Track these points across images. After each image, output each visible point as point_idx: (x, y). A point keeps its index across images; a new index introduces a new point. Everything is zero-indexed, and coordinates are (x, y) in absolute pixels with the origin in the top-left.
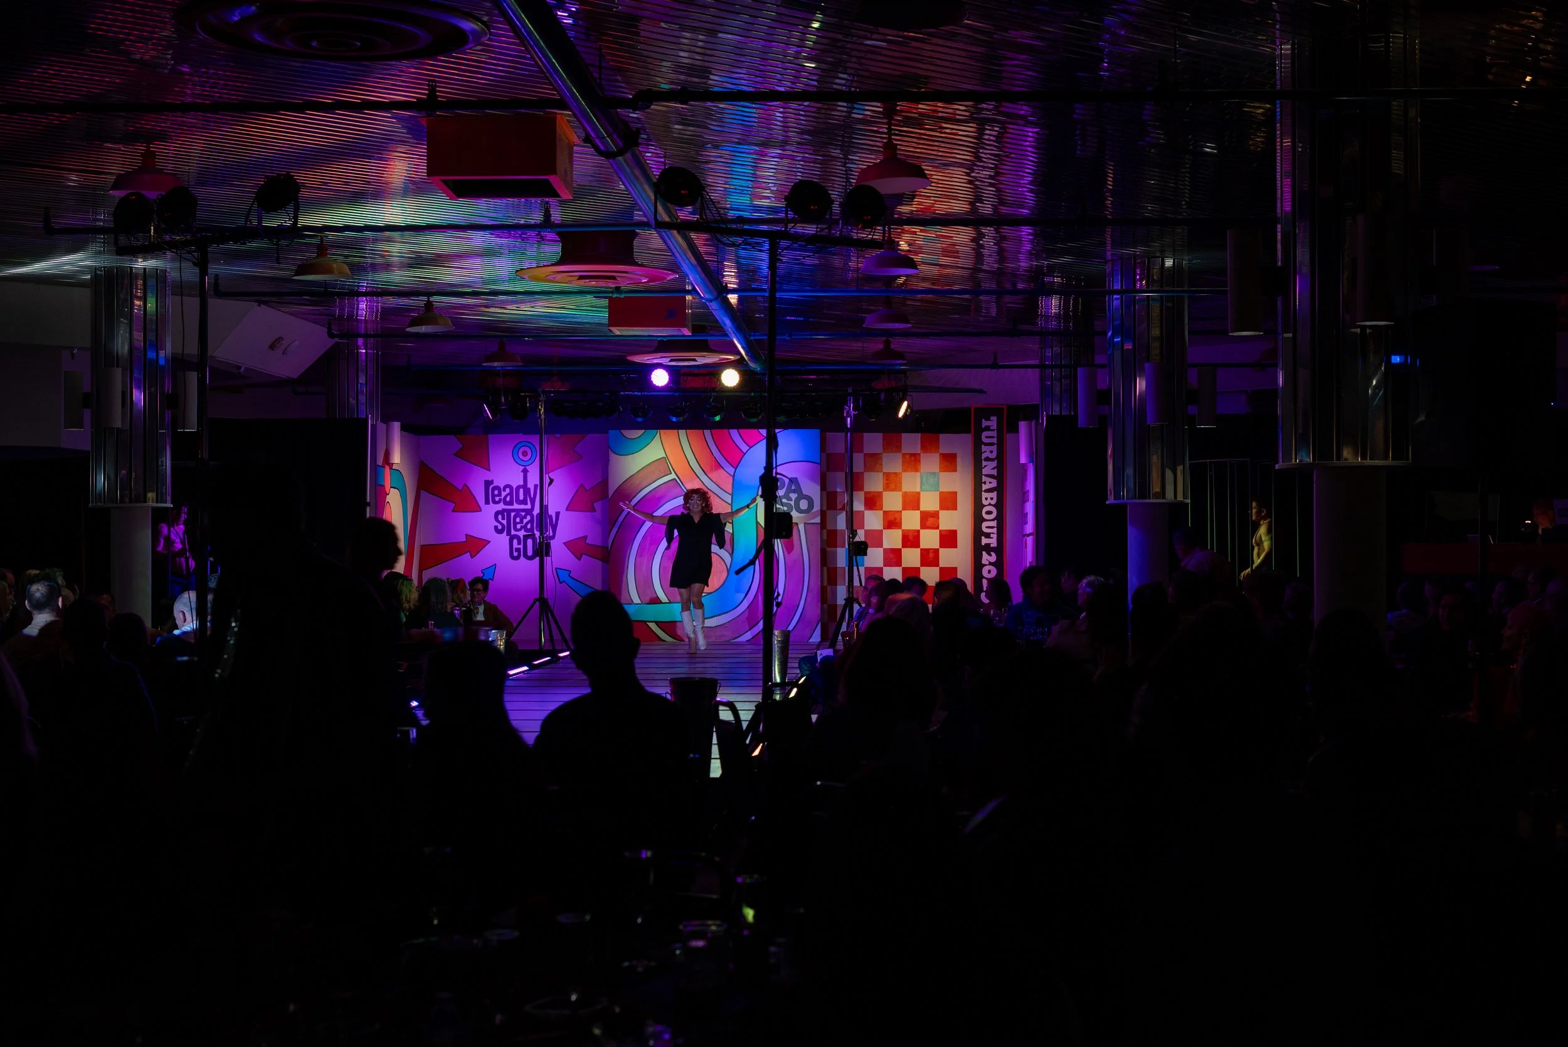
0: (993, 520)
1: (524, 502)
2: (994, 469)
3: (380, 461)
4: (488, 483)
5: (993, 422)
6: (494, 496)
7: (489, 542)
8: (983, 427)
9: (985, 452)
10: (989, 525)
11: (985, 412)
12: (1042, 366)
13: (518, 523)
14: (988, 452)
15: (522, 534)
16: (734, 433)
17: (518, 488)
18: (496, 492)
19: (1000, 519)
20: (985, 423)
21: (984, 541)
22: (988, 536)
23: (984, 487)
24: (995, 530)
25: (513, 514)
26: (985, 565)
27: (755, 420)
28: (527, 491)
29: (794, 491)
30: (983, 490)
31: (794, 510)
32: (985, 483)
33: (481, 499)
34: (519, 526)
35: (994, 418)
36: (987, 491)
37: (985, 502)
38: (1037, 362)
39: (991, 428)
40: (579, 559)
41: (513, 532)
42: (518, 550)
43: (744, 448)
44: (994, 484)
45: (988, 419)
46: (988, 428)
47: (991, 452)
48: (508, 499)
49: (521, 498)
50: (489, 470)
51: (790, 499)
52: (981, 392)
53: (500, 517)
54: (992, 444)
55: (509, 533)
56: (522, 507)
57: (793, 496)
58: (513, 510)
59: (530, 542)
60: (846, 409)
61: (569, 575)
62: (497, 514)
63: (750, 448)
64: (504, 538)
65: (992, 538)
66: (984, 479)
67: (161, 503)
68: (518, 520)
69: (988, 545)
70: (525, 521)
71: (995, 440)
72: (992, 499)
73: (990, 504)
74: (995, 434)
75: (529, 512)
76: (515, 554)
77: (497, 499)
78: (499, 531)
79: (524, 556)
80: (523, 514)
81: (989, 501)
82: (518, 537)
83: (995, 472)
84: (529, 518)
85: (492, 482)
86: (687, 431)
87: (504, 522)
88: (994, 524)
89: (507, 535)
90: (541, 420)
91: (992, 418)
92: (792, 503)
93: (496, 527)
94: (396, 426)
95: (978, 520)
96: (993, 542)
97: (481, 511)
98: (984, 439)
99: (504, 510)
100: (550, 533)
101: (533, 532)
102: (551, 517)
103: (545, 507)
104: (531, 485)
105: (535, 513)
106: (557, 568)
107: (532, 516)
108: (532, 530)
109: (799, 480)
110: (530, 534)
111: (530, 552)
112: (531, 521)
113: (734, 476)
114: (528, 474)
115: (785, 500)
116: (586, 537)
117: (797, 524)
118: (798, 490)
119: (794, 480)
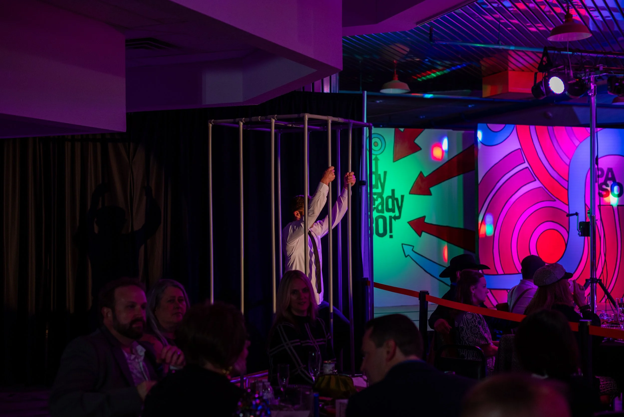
1: (377, 187)
15: (374, 214)
28: (379, 177)
29: (610, 179)
31: (610, 195)
40: (420, 235)
43: (577, 143)
49: (374, 182)
56: (375, 190)
57: (610, 183)
59: (381, 221)
61: (412, 250)
63: (581, 142)
79: (376, 234)
84: (379, 200)
86: (537, 127)
92: (609, 189)
100: (397, 214)
101: (383, 212)
102: (397, 200)
103: (393, 191)
104: (381, 172)
105: (385, 196)
106: (402, 244)
107: (382, 199)
108: (382, 211)
109: (614, 170)
110: (381, 214)
111: (381, 231)
112: (382, 204)
113: (569, 166)
114: (379, 162)
115: (604, 187)
116: (424, 217)
117: (612, 206)
118: (613, 178)
119: (610, 170)
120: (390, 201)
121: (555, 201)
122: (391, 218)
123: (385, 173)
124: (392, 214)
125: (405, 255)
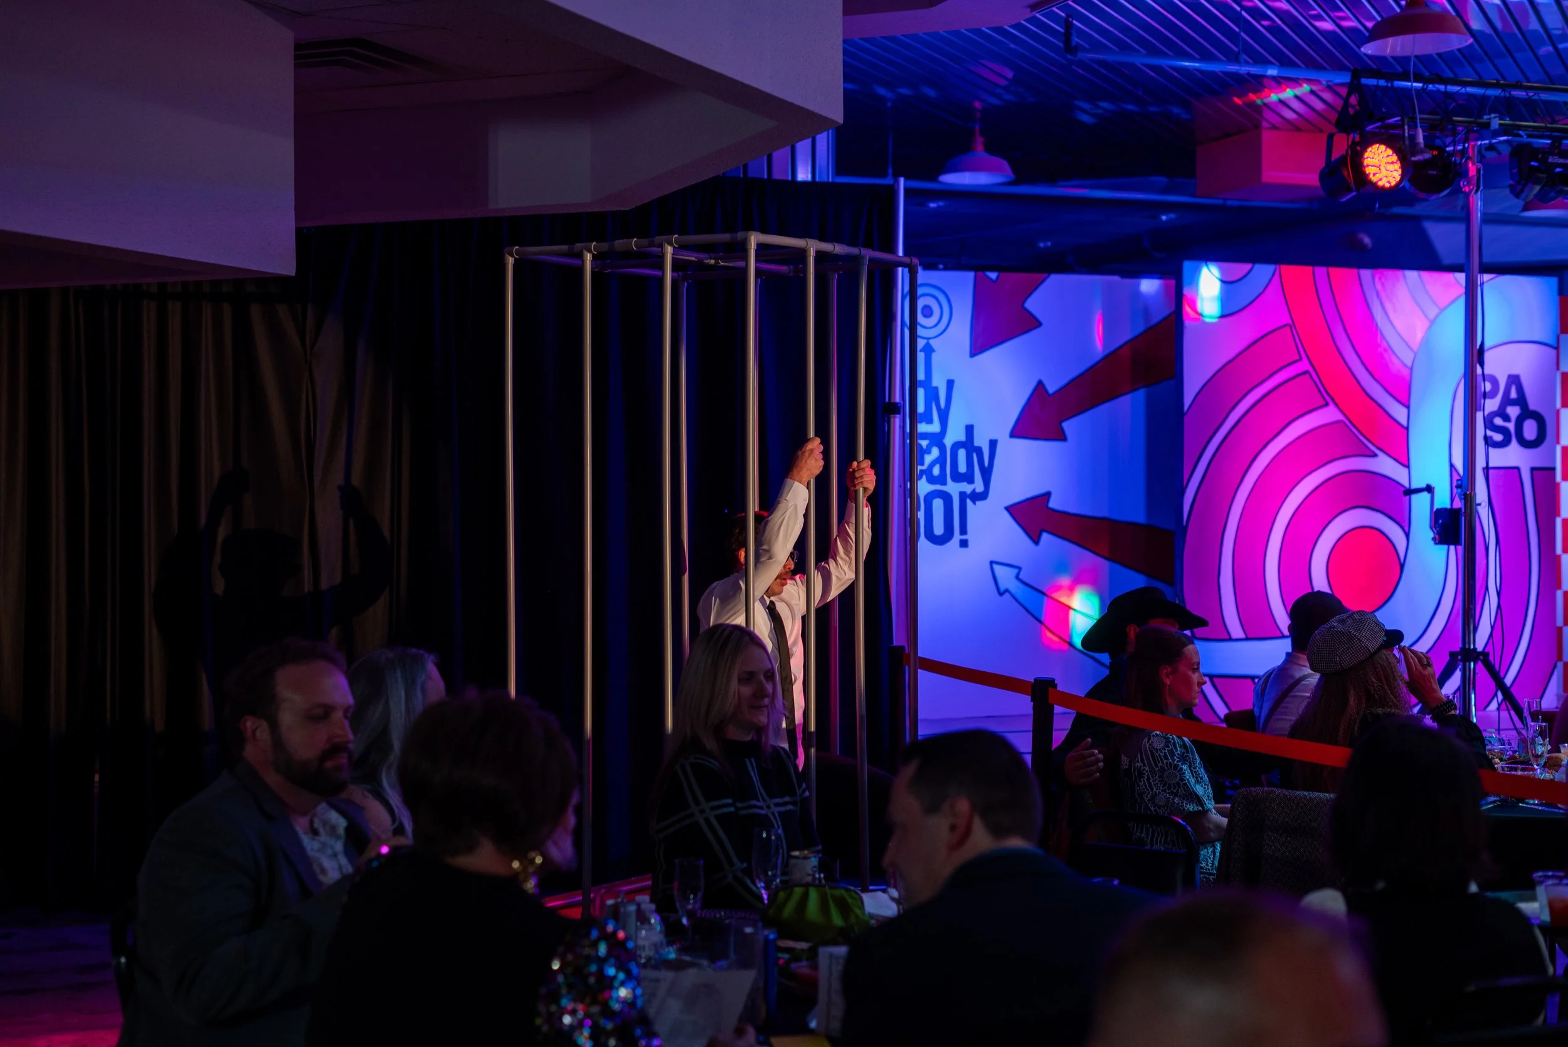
28: (933, 394)
29: (1513, 403)
31: (1514, 442)
40: (1036, 541)
51: (1506, 418)
57: (1513, 411)
59: (938, 504)
61: (1017, 577)
63: (1442, 310)
75: (936, 439)
79: (927, 537)
84: (935, 452)
86: (1331, 269)
92: (1511, 426)
100: (979, 486)
101: (944, 483)
102: (979, 451)
103: (970, 430)
104: (939, 382)
105: (949, 441)
106: (992, 563)
108: (941, 480)
109: (1523, 380)
110: (938, 487)
113: (1410, 371)
114: (934, 356)
115: (1498, 421)
116: (1048, 495)
117: (1517, 469)
118: (1521, 401)
119: (1514, 380)
120: (962, 454)
121: (1375, 455)
122: (963, 496)
123: (950, 384)
124: (967, 488)
125: (998, 589)
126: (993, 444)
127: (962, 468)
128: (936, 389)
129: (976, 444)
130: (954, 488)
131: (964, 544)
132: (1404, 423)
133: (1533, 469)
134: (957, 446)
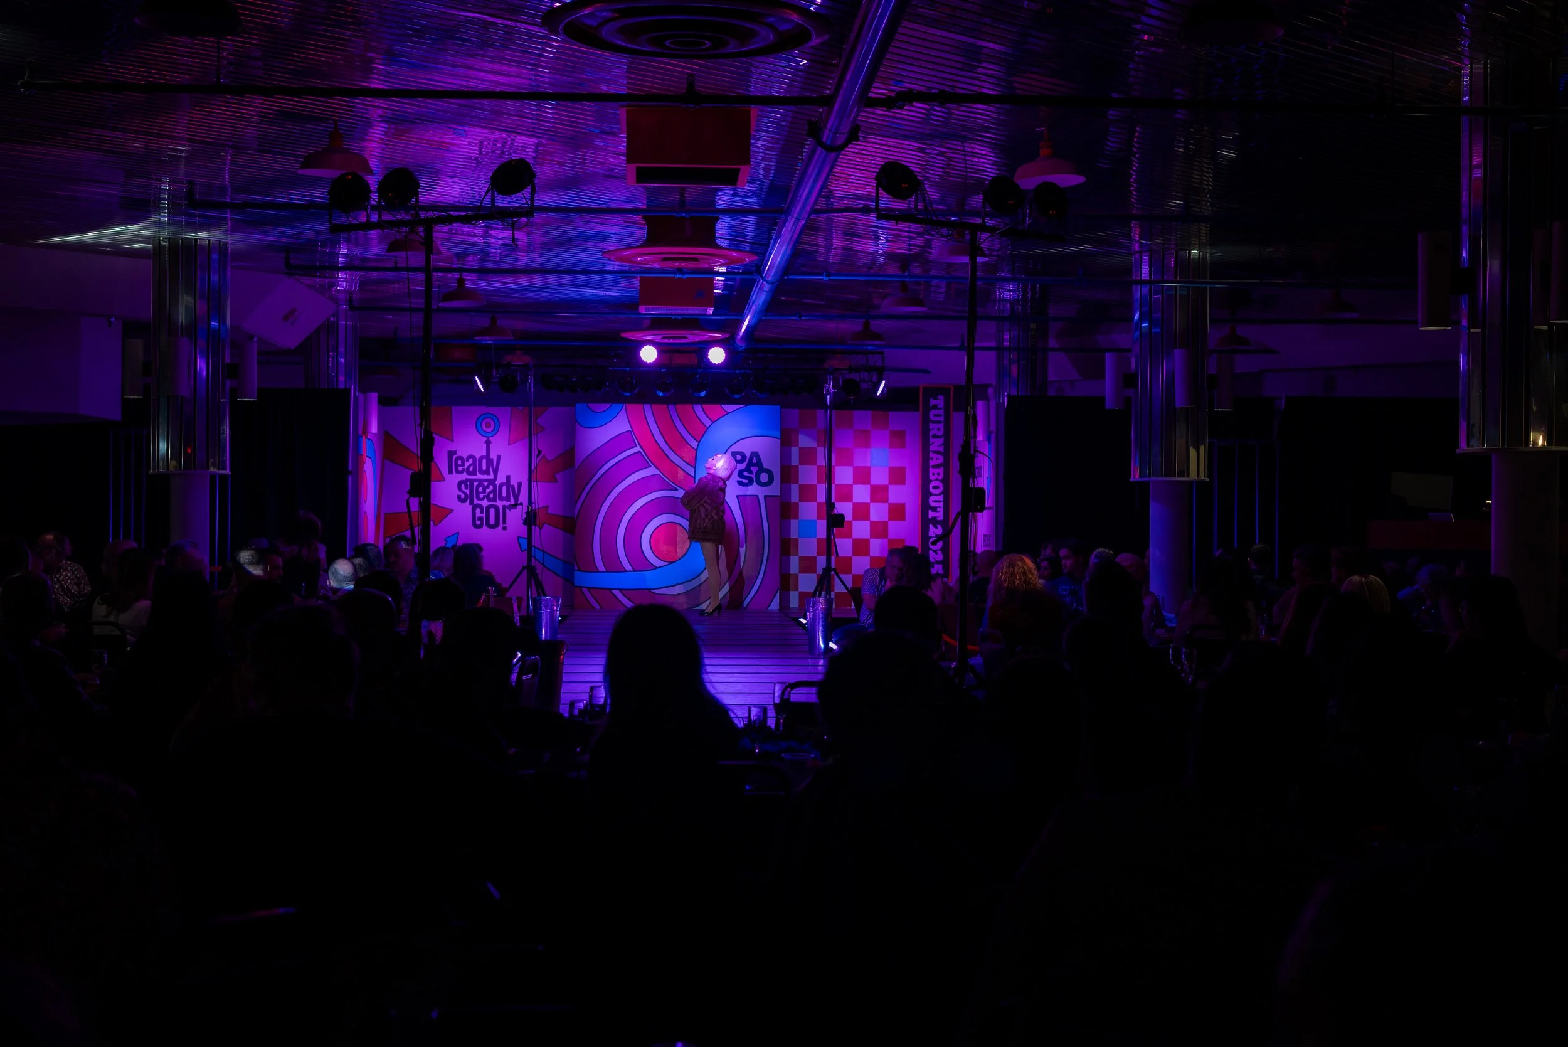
0: (939, 494)
1: (487, 472)
2: (941, 445)
3: (360, 432)
4: (451, 454)
5: (940, 401)
6: (457, 466)
7: (453, 511)
8: (931, 405)
9: (933, 429)
10: (936, 500)
11: (932, 392)
12: (999, 349)
13: (481, 493)
14: (936, 429)
15: (485, 503)
16: (698, 409)
17: (481, 458)
18: (459, 462)
19: (946, 493)
20: (932, 402)
21: (931, 514)
22: (934, 509)
23: (932, 463)
24: (941, 504)
25: (476, 484)
26: (933, 537)
27: (737, 396)
28: (490, 462)
29: (754, 465)
30: (930, 465)
31: (755, 483)
32: (932, 459)
33: (444, 469)
34: (481, 496)
35: (941, 398)
36: (933, 467)
37: (931, 478)
38: (994, 344)
39: (939, 406)
41: (476, 502)
42: (481, 519)
43: (707, 422)
44: (941, 460)
45: (935, 398)
46: (935, 407)
47: (939, 429)
48: (471, 469)
49: (484, 468)
50: (453, 441)
51: (751, 472)
52: (926, 372)
53: (463, 486)
54: (940, 422)
55: (472, 502)
56: (485, 477)
57: (754, 469)
58: (476, 480)
59: (492, 511)
60: (826, 387)
62: (460, 483)
63: (713, 422)
64: (467, 507)
65: (939, 511)
66: (932, 455)
67: (222, 470)
68: (481, 489)
69: (934, 518)
70: (488, 491)
71: (942, 419)
72: (938, 474)
73: (937, 480)
74: (942, 412)
75: (492, 482)
76: (478, 523)
77: (460, 469)
78: (462, 501)
79: (486, 525)
80: (486, 484)
81: (936, 476)
82: (481, 507)
83: (942, 449)
84: (491, 488)
85: (455, 452)
86: (653, 405)
87: (468, 491)
88: (941, 498)
89: (470, 504)
90: (531, 393)
91: (939, 397)
92: (753, 476)
93: (459, 497)
94: (374, 396)
95: (926, 494)
96: (940, 515)
97: (444, 480)
98: (932, 417)
99: (467, 480)
100: (512, 502)
101: (496, 502)
102: (513, 487)
103: (508, 478)
104: (493, 456)
105: (498, 483)
106: (518, 537)
107: (495, 486)
108: (494, 500)
109: (759, 454)
110: (493, 503)
111: (492, 521)
112: (494, 491)
113: (697, 450)
114: (491, 444)
115: (745, 474)
116: (547, 507)
117: (757, 496)
118: (759, 464)
119: (755, 454)
120: (504, 488)
121: (677, 490)
122: (504, 507)
123: (499, 457)
124: (505, 503)
125: (521, 549)
126: (520, 484)
127: (504, 495)
128: (492, 459)
129: (511, 484)
130: (500, 504)
131: (504, 528)
132: (693, 475)
133: (765, 496)
134: (501, 485)
